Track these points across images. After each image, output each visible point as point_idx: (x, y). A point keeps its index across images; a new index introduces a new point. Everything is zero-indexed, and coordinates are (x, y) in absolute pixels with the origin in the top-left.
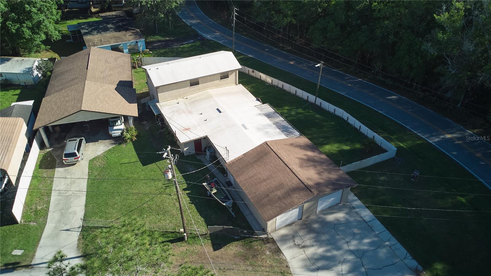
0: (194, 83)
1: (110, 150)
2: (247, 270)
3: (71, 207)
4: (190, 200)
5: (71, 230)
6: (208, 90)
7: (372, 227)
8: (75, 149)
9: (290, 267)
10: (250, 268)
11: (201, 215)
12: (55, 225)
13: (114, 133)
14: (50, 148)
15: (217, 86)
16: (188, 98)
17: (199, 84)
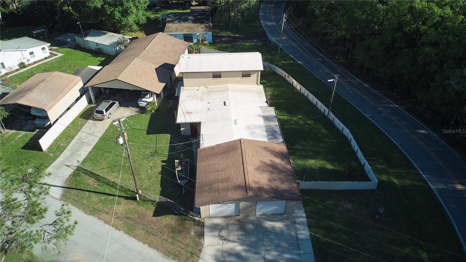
0: (217, 75)
1: (132, 116)
2: (166, 240)
3: (80, 150)
4: (161, 171)
5: (70, 166)
6: (229, 84)
7: (301, 246)
8: (104, 108)
9: (202, 251)
10: (170, 240)
11: (161, 185)
12: (63, 160)
13: (141, 104)
14: (95, 104)
15: (239, 83)
16: (209, 88)
17: (221, 78)
